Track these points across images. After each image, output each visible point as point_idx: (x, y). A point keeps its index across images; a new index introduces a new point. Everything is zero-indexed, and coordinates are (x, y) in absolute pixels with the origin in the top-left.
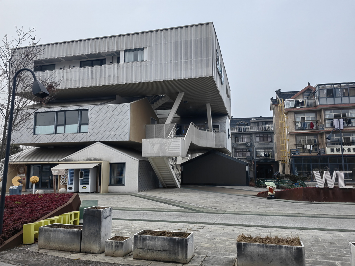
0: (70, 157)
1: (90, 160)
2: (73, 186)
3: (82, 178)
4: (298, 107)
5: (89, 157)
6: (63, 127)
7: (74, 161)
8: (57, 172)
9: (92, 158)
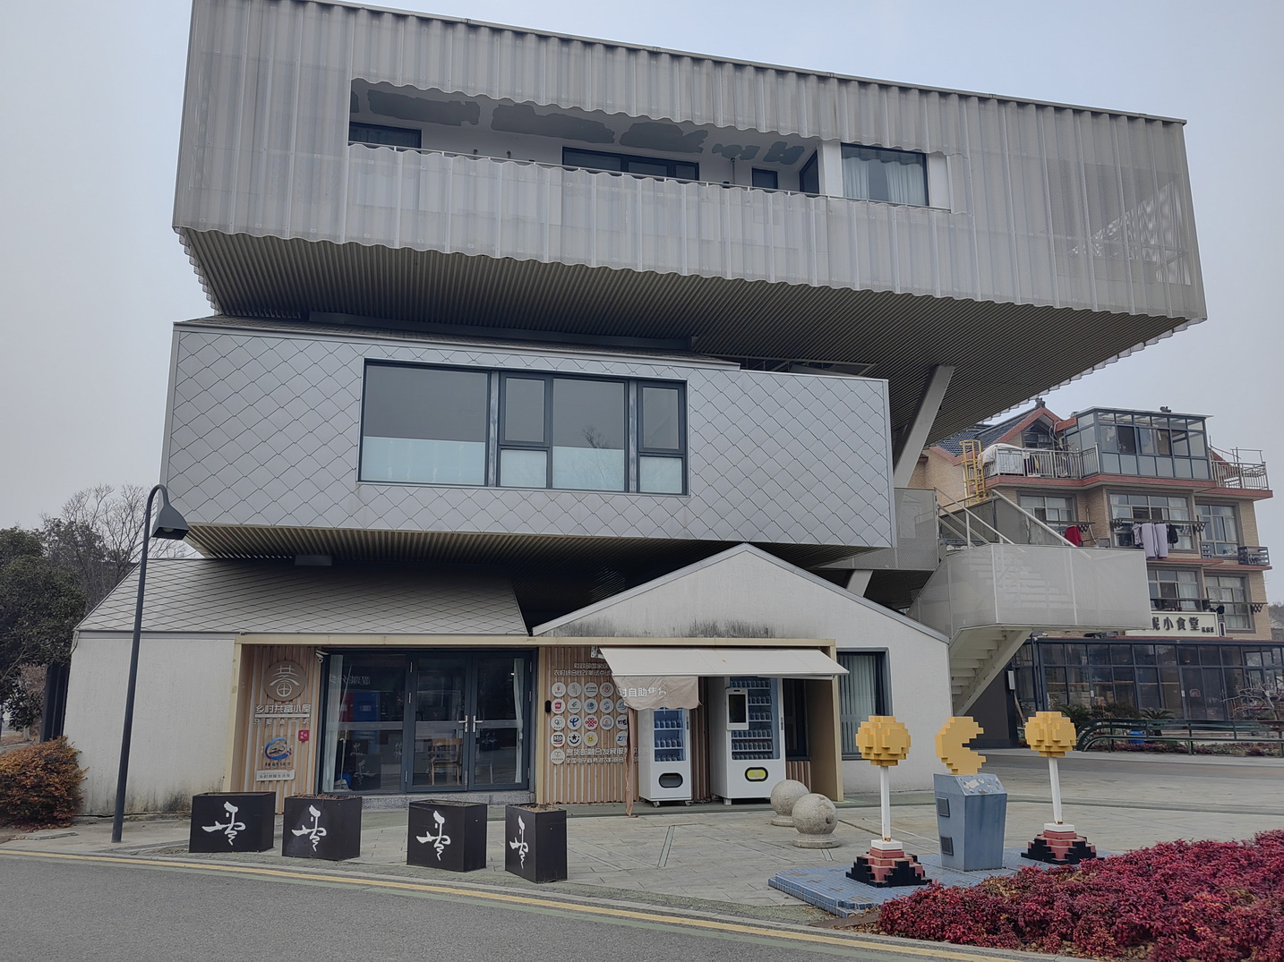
0: (596, 615)
1: (712, 631)
2: (683, 767)
3: (744, 726)
4: (1034, 475)
5: (704, 616)
6: (541, 457)
7: (623, 636)
8: (652, 690)
9: (718, 625)
